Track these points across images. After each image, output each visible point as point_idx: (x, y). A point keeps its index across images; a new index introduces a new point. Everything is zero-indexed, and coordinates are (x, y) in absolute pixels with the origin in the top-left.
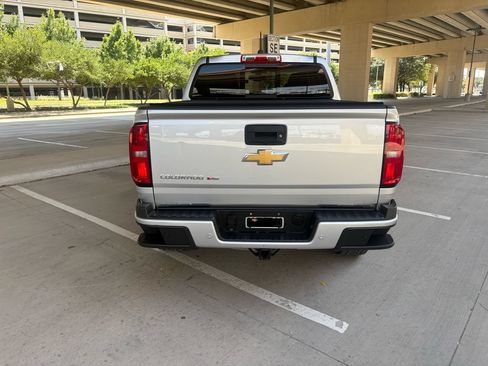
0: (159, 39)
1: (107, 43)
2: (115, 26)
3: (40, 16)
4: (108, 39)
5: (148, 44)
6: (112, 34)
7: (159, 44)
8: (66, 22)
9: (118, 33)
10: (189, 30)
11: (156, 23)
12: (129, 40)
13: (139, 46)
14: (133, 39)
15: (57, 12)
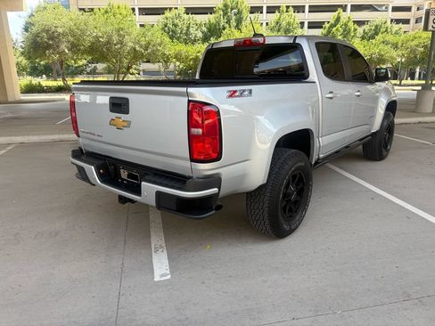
0: (378, 22)
1: (326, 30)
2: (336, 14)
3: (274, 12)
4: (327, 25)
5: (366, 27)
6: (332, 21)
7: (376, 26)
8: (293, 14)
9: (338, 19)
10: (418, 9)
11: (381, 6)
12: (346, 25)
13: (355, 30)
14: (351, 24)
15: (288, 7)
